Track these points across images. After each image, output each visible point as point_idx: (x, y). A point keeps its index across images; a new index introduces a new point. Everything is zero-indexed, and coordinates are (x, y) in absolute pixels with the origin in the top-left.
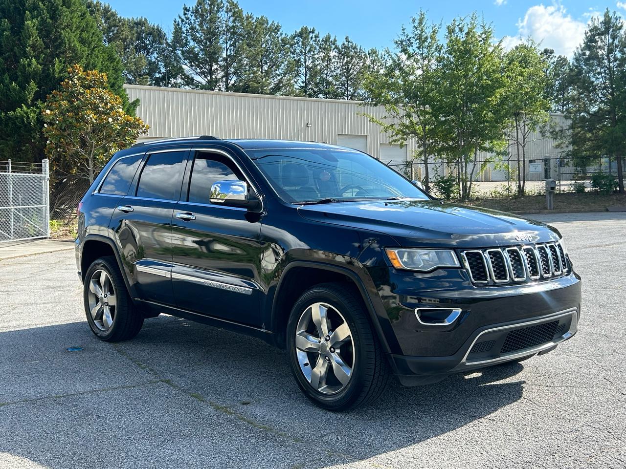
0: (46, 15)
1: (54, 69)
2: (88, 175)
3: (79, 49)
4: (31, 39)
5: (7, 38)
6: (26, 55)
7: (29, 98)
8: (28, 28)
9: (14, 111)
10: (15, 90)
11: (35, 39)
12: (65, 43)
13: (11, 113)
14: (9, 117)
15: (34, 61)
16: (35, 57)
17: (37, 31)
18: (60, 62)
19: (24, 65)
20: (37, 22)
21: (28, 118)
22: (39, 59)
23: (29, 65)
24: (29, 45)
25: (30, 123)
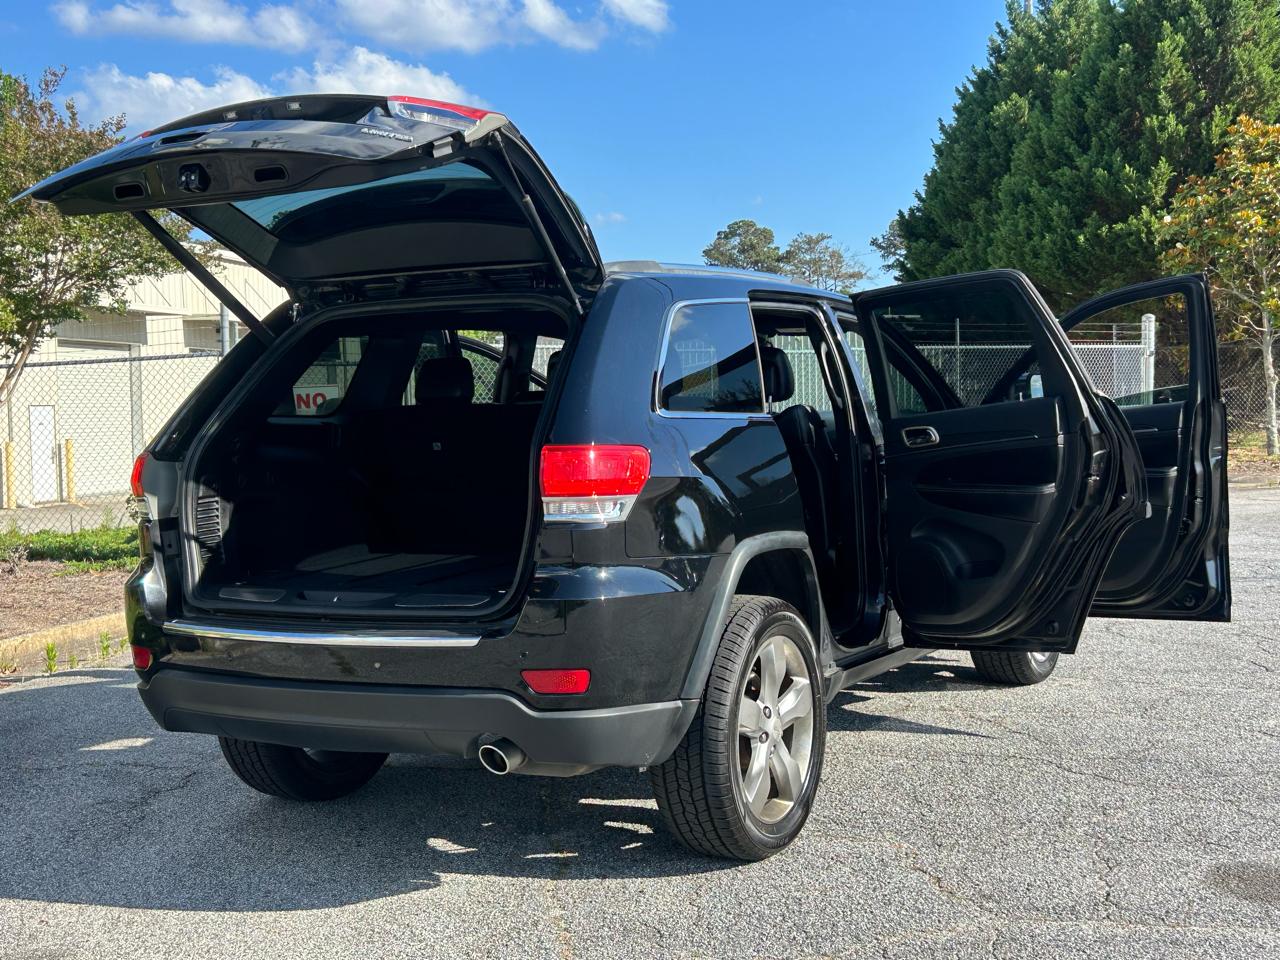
0: (1204, 21)
1: (1209, 130)
2: (1262, 343)
3: (1268, 80)
4: (1169, 75)
5: (1126, 80)
6: (1157, 110)
7: (1156, 193)
8: (1163, 56)
9: (1124, 220)
10: (1129, 180)
11: (1177, 73)
12: (1241, 74)
13: (1119, 226)
14: (1116, 233)
15: (1171, 119)
16: (1173, 110)
17: (1181, 58)
18: (1226, 112)
19: (1152, 129)
20: (1183, 40)
21: (1150, 233)
22: (1183, 113)
23: (1162, 128)
24: (1165, 88)
25: (1152, 242)
